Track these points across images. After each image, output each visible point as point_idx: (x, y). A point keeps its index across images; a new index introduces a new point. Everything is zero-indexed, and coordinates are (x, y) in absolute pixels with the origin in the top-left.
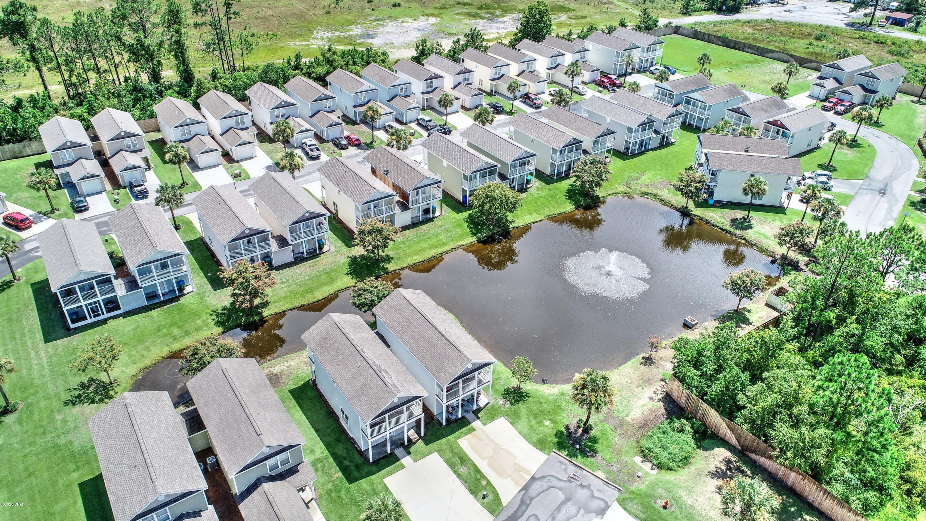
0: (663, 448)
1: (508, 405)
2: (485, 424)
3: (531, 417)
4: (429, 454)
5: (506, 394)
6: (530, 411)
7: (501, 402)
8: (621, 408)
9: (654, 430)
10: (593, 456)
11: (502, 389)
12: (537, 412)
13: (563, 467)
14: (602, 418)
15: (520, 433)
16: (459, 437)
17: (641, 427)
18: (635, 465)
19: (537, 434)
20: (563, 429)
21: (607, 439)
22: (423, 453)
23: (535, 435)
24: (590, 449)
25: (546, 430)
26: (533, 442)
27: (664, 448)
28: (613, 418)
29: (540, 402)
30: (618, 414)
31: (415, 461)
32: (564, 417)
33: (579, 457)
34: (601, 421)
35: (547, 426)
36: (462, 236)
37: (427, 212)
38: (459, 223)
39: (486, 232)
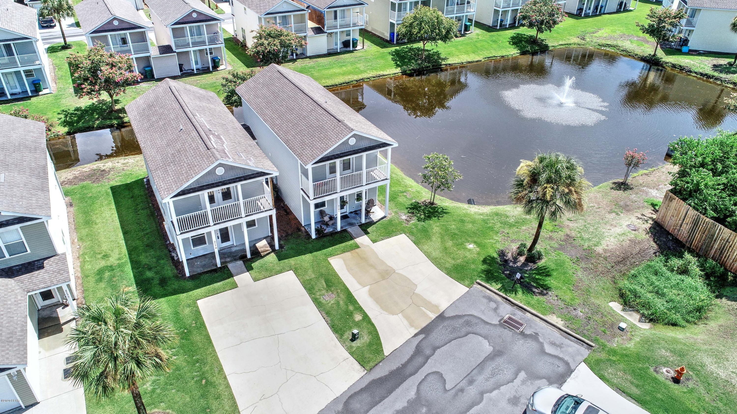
0: (657, 293)
1: (414, 221)
2: (374, 241)
3: (446, 238)
4: (280, 272)
5: (413, 208)
6: (447, 230)
7: (404, 217)
8: (586, 236)
9: (640, 268)
10: (541, 294)
11: (408, 203)
12: (457, 232)
13: (493, 305)
14: (556, 246)
15: (428, 255)
16: (331, 255)
17: (619, 262)
18: (612, 313)
19: (454, 259)
20: (495, 255)
21: (565, 273)
22: (271, 271)
23: (450, 260)
24: (537, 283)
25: (468, 254)
26: (446, 269)
27: (659, 293)
28: (575, 247)
29: (462, 221)
30: (582, 242)
31: (255, 280)
32: (497, 241)
33: (520, 293)
34: (555, 249)
35: (470, 250)
36: (384, 68)
37: (346, 44)
38: (382, 57)
39: (413, 66)
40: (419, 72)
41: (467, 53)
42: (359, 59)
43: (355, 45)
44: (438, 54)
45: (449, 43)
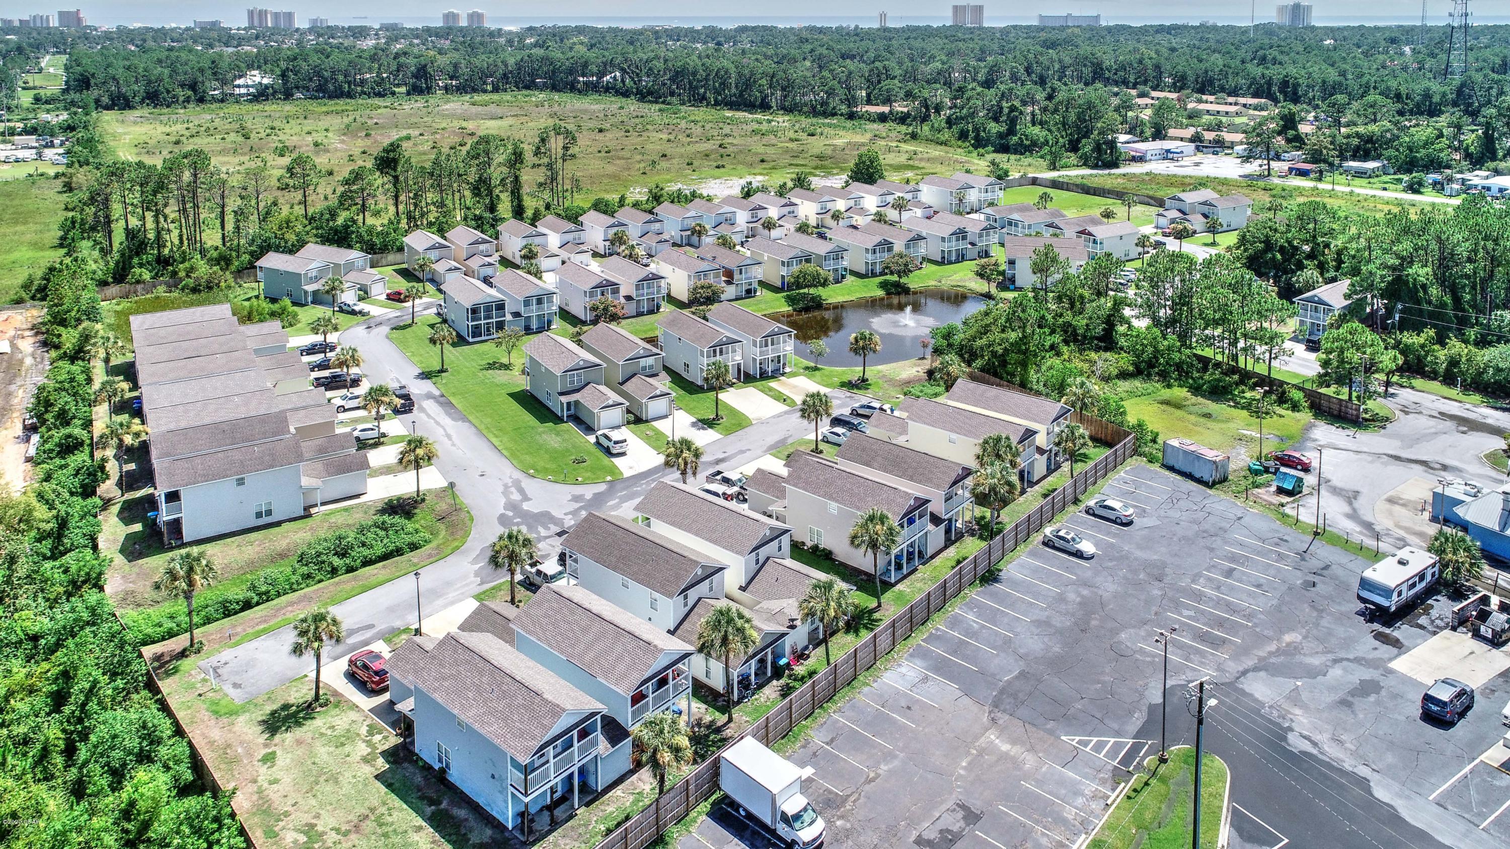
3: (823, 377)
5: (806, 368)
6: (824, 374)
7: (801, 371)
8: (893, 374)
11: (803, 366)
12: (828, 375)
19: (826, 382)
20: (846, 381)
21: (878, 385)
26: (823, 385)
28: (885, 378)
29: (832, 372)
30: (890, 376)
35: (834, 380)
36: (780, 307)
37: (749, 291)
38: (777, 300)
39: (801, 305)
40: (807, 309)
41: (843, 295)
42: (760, 302)
43: (755, 291)
44: (820, 296)
45: (827, 289)
